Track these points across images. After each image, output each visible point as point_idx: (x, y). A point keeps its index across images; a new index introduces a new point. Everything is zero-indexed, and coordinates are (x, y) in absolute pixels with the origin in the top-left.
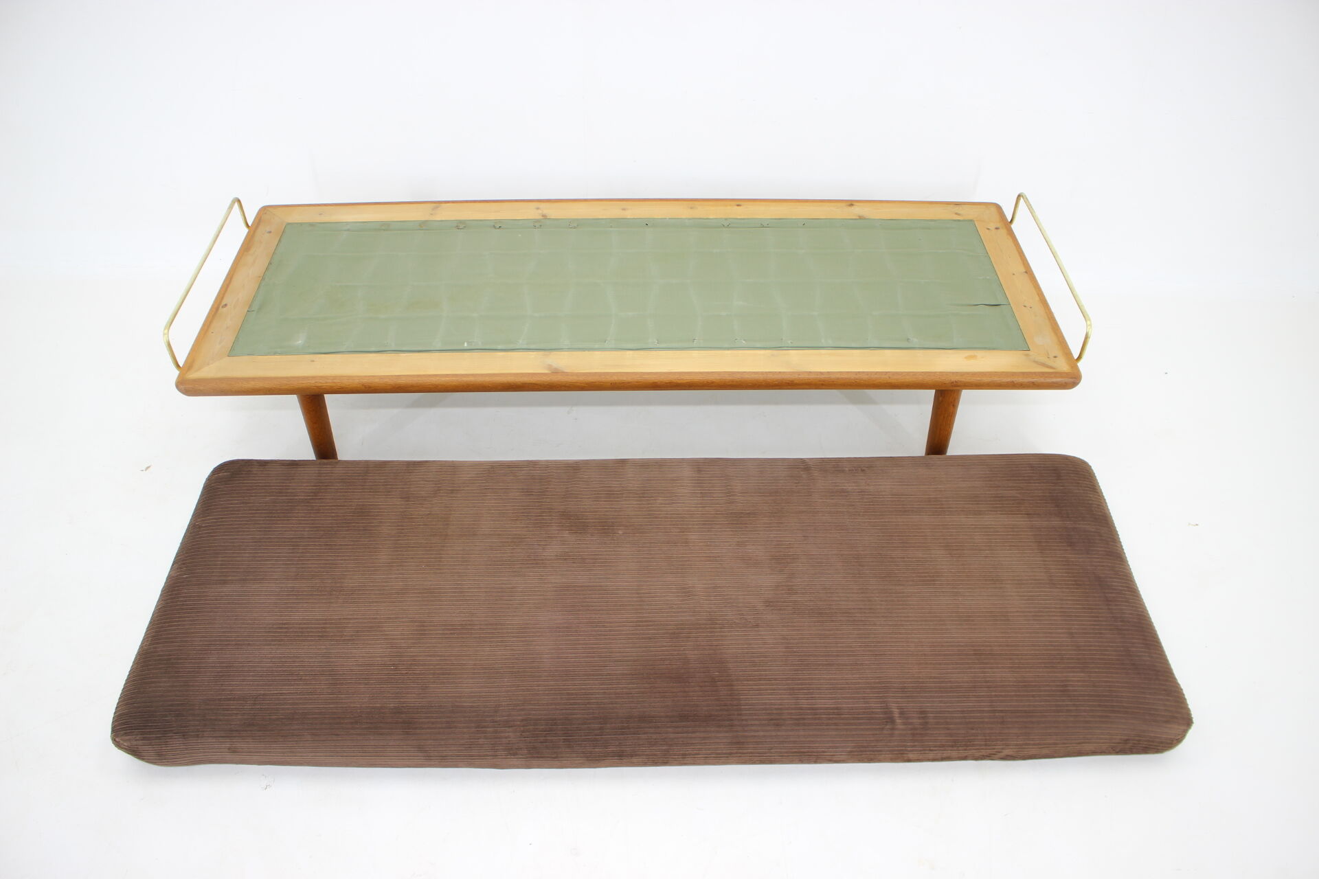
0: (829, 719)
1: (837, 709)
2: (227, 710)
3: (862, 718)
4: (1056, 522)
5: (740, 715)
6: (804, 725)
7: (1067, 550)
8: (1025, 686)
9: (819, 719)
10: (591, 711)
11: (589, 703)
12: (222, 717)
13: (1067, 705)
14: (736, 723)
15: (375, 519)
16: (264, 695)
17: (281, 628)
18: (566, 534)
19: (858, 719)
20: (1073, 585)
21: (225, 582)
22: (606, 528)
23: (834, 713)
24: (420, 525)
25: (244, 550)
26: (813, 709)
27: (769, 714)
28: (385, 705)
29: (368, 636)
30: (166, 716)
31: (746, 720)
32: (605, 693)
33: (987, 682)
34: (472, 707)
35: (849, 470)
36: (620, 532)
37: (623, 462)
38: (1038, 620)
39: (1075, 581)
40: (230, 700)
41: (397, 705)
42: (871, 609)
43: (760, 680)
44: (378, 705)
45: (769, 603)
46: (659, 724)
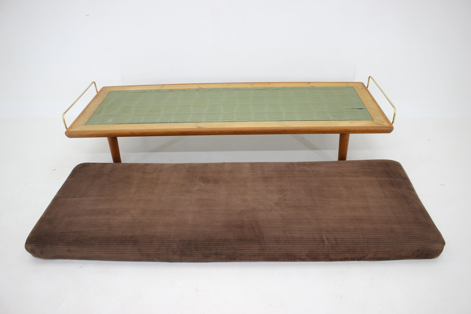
0: (298, 241)
1: (301, 237)
2: (69, 235)
4: (387, 179)
5: (263, 239)
6: (288, 242)
7: (392, 187)
8: (376, 230)
9: (294, 241)
10: (206, 237)
11: (205, 235)
12: (66, 238)
13: (393, 236)
14: (262, 242)
15: (132, 179)
16: (83, 231)
17: (92, 211)
18: (201, 184)
19: (310, 241)
20: (395, 198)
21: (75, 197)
22: (216, 181)
23: (300, 239)
24: (148, 181)
25: (83, 188)
26: (292, 237)
27: (275, 239)
28: (127, 235)
29: (124, 213)
30: (45, 237)
31: (266, 241)
32: (211, 232)
33: (361, 228)
34: (160, 236)
35: (309, 165)
36: (221, 183)
37: (224, 163)
38: (381, 209)
39: (395, 197)
40: (70, 232)
41: (132, 235)
42: (315, 205)
43: (272, 227)
44: (125, 235)
45: (276, 204)
46: (232, 242)
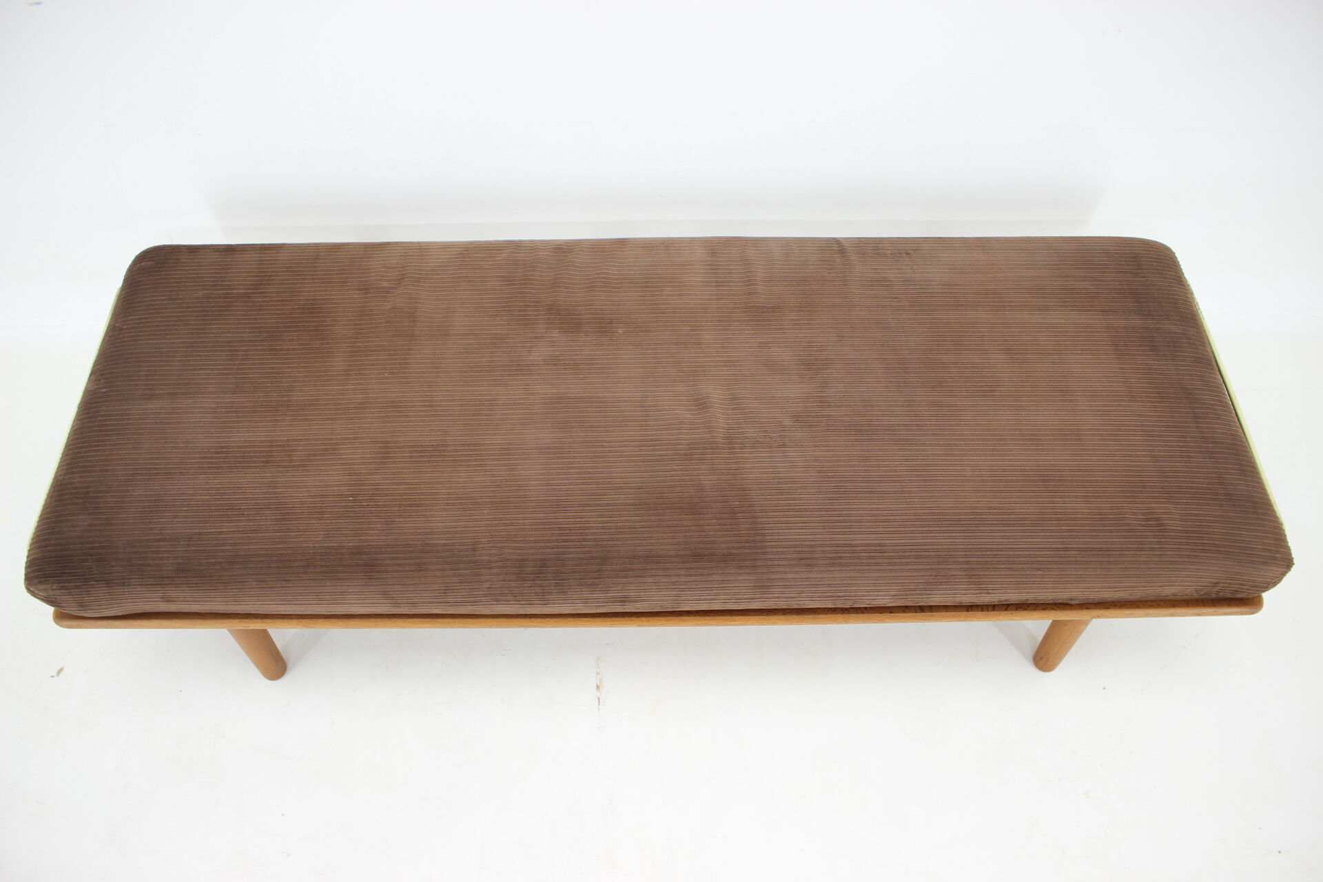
0: (870, 558)
1: (880, 545)
2: (157, 552)
3: (909, 557)
4: (1136, 321)
5: (765, 553)
6: (840, 565)
7: (1149, 355)
8: (1102, 519)
9: (858, 558)
10: (588, 549)
11: (584, 540)
12: (151, 562)
13: (1150, 543)
14: (759, 563)
15: (327, 317)
16: (200, 534)
17: (218, 453)
18: (555, 334)
19: (905, 557)
20: (1156, 397)
21: (151, 397)
22: (604, 326)
23: (876, 551)
24: (381, 323)
25: (174, 357)
26: (851, 546)
27: (799, 552)
28: (342, 544)
29: (322, 460)
30: (85, 561)
31: (772, 560)
32: (603, 528)
33: (1057, 514)
34: (445, 545)
35: (892, 254)
36: (620, 331)
37: (622, 242)
38: (1115, 440)
39: (1158, 393)
40: (159, 540)
41: (356, 544)
42: (918, 425)
43: (788, 510)
44: (335, 545)
45: (796, 418)
46: (669, 566)
